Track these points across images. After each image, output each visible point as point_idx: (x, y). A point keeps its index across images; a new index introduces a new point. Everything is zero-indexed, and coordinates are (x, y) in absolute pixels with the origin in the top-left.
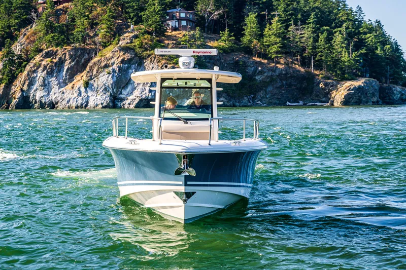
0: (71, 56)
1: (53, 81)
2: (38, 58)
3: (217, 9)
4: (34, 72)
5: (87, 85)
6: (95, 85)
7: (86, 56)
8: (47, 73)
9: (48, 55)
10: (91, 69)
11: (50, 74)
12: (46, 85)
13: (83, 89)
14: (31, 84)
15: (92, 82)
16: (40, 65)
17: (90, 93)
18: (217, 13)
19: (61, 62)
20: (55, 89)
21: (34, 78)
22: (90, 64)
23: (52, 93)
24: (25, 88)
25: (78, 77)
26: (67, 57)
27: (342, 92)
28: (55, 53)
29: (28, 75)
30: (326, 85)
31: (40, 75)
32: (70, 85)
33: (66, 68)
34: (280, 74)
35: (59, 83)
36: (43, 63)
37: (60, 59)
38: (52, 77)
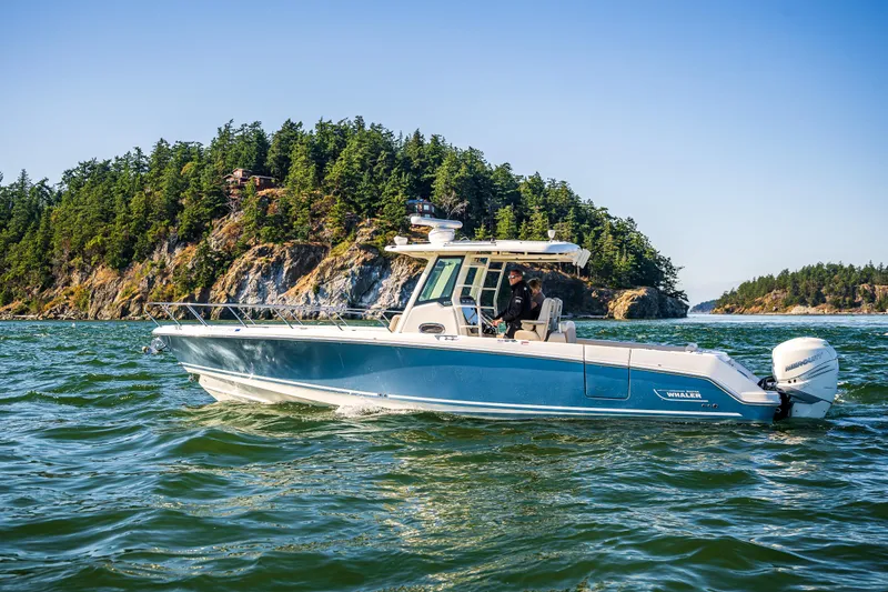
0: (292, 255)
1: (270, 284)
2: (248, 256)
3: (462, 201)
4: (245, 273)
5: (318, 290)
6: (329, 290)
7: (312, 255)
8: (262, 275)
9: (262, 253)
10: (323, 271)
11: (266, 276)
12: (260, 291)
13: (312, 296)
14: (240, 288)
15: (324, 286)
16: (252, 265)
17: (321, 301)
18: (460, 205)
19: (280, 261)
20: (272, 295)
21: (245, 281)
22: (321, 265)
23: (268, 301)
24: (233, 293)
25: (302, 281)
26: (287, 256)
27: (624, 302)
28: (271, 251)
29: (237, 276)
30: (601, 294)
31: (253, 277)
32: (293, 290)
33: (286, 269)
34: (547, 280)
35: (277, 288)
36: (256, 262)
37: (278, 258)
38: (268, 280)
